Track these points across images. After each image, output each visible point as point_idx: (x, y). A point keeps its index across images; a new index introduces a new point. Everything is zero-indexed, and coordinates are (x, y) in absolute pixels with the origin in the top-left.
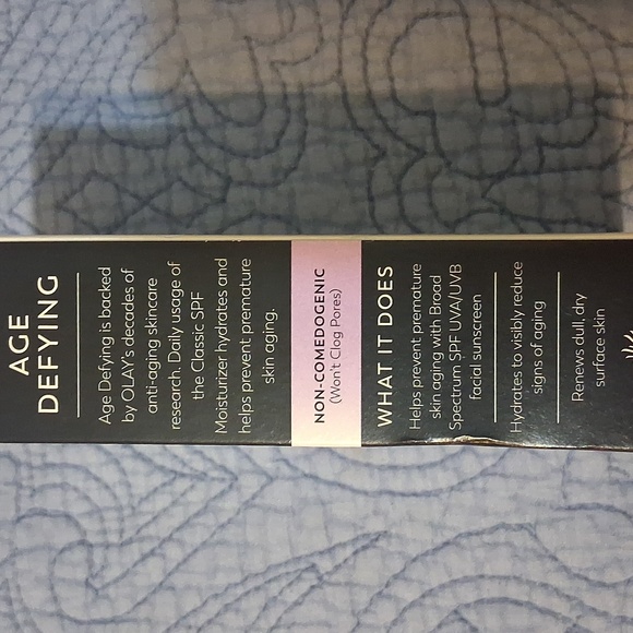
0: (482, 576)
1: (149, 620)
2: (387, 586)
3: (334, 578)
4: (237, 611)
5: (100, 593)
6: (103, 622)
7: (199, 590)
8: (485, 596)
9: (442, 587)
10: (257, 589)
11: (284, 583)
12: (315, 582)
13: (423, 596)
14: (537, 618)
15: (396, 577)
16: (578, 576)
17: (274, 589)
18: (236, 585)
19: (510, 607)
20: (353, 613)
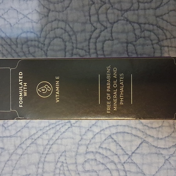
0: (118, 125)
1: (20, 137)
2: (90, 128)
3: (75, 125)
4: (47, 134)
5: (7, 128)
6: (7, 137)
7: (36, 128)
8: (119, 131)
9: (106, 128)
10: (53, 128)
11: (61, 126)
12: (70, 126)
13: (101, 131)
14: (133, 138)
15: (93, 125)
16: (145, 125)
17: (58, 128)
18: (47, 127)
19: (126, 134)
20: (80, 135)
